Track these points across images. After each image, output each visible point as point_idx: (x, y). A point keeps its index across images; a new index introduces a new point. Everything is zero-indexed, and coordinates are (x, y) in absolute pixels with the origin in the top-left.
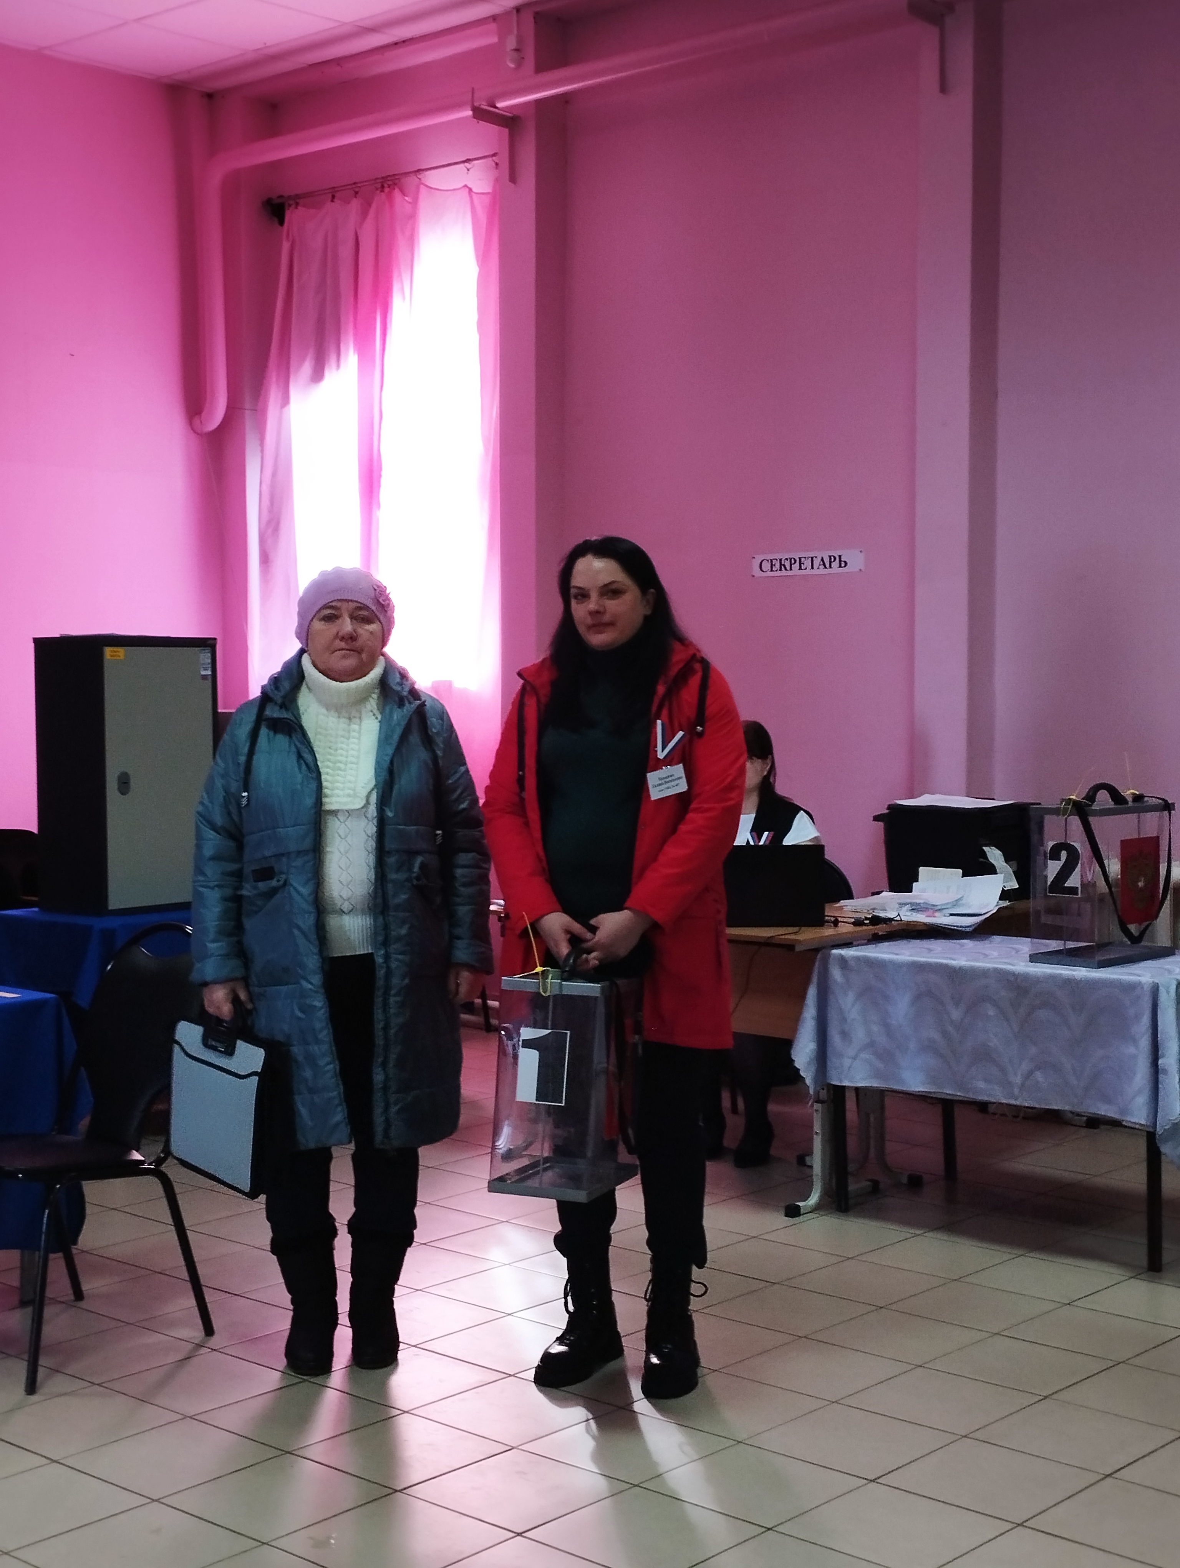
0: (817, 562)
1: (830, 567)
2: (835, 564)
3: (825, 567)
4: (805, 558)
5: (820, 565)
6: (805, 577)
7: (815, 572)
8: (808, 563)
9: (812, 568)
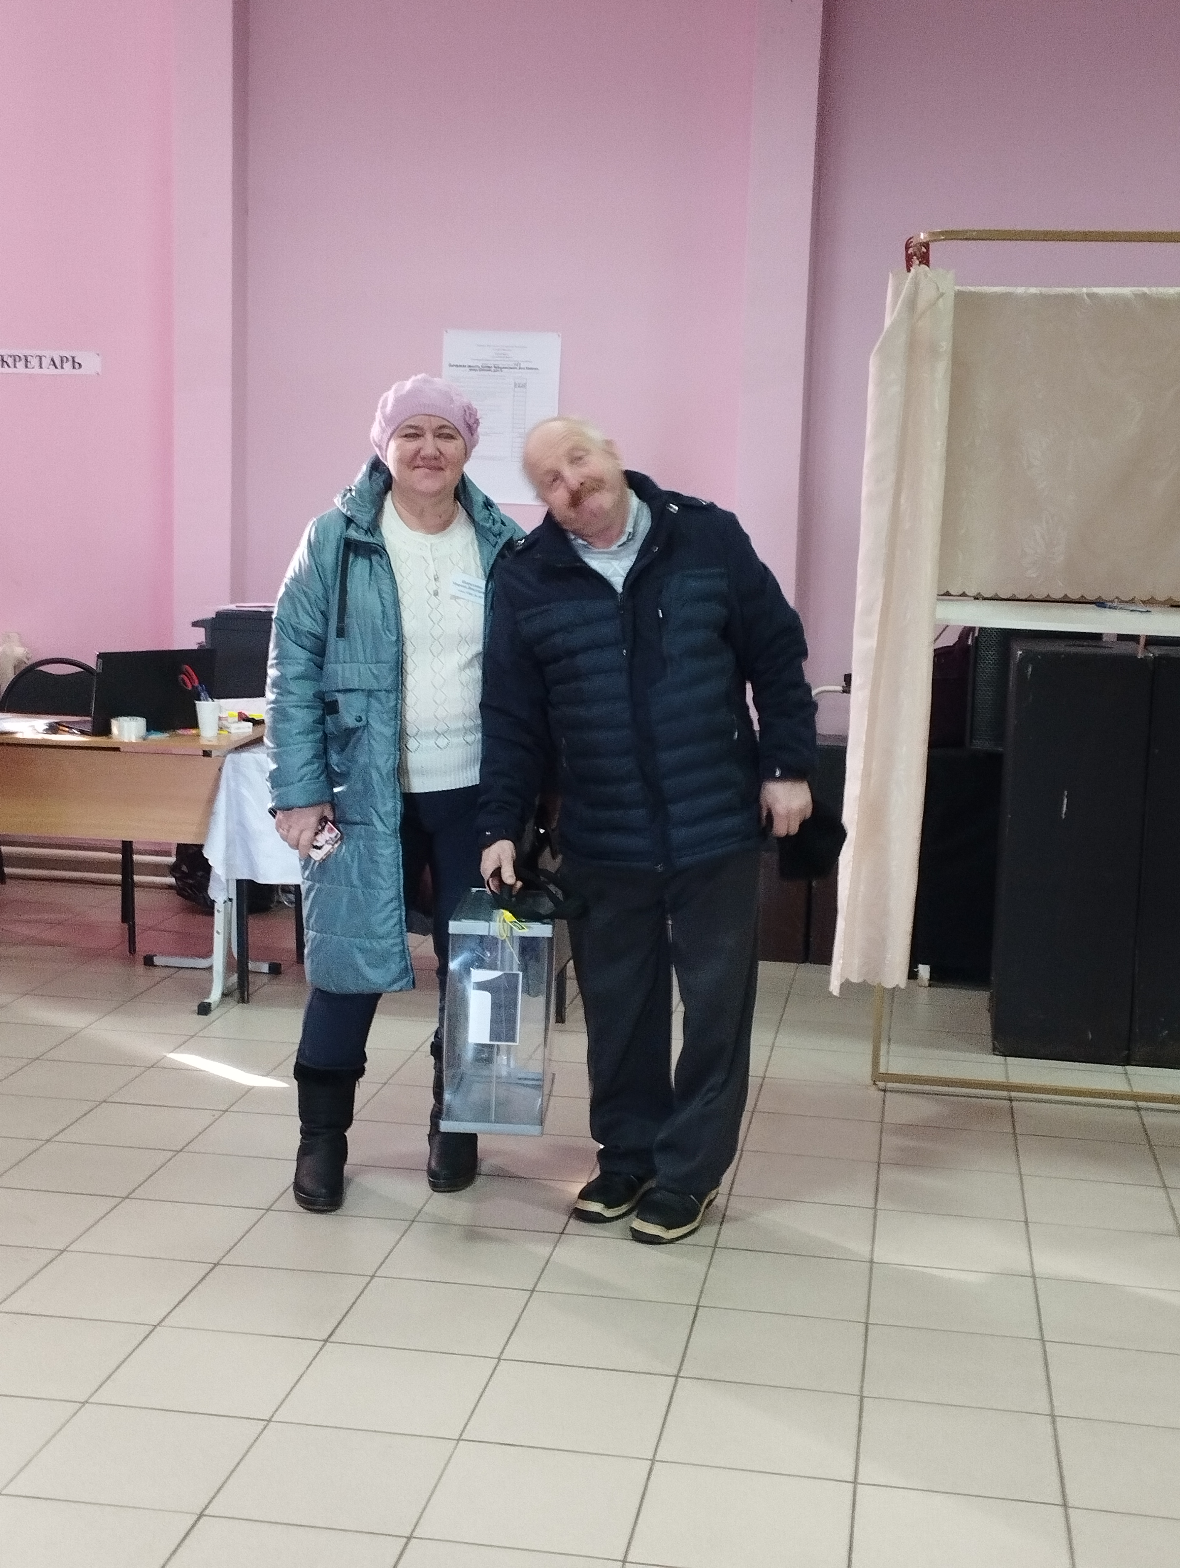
0: (46, 362)
1: (62, 367)
2: (68, 366)
3: (56, 367)
4: (32, 356)
5: (50, 365)
6: (31, 376)
7: (44, 371)
8: (34, 362)
9: (41, 367)
